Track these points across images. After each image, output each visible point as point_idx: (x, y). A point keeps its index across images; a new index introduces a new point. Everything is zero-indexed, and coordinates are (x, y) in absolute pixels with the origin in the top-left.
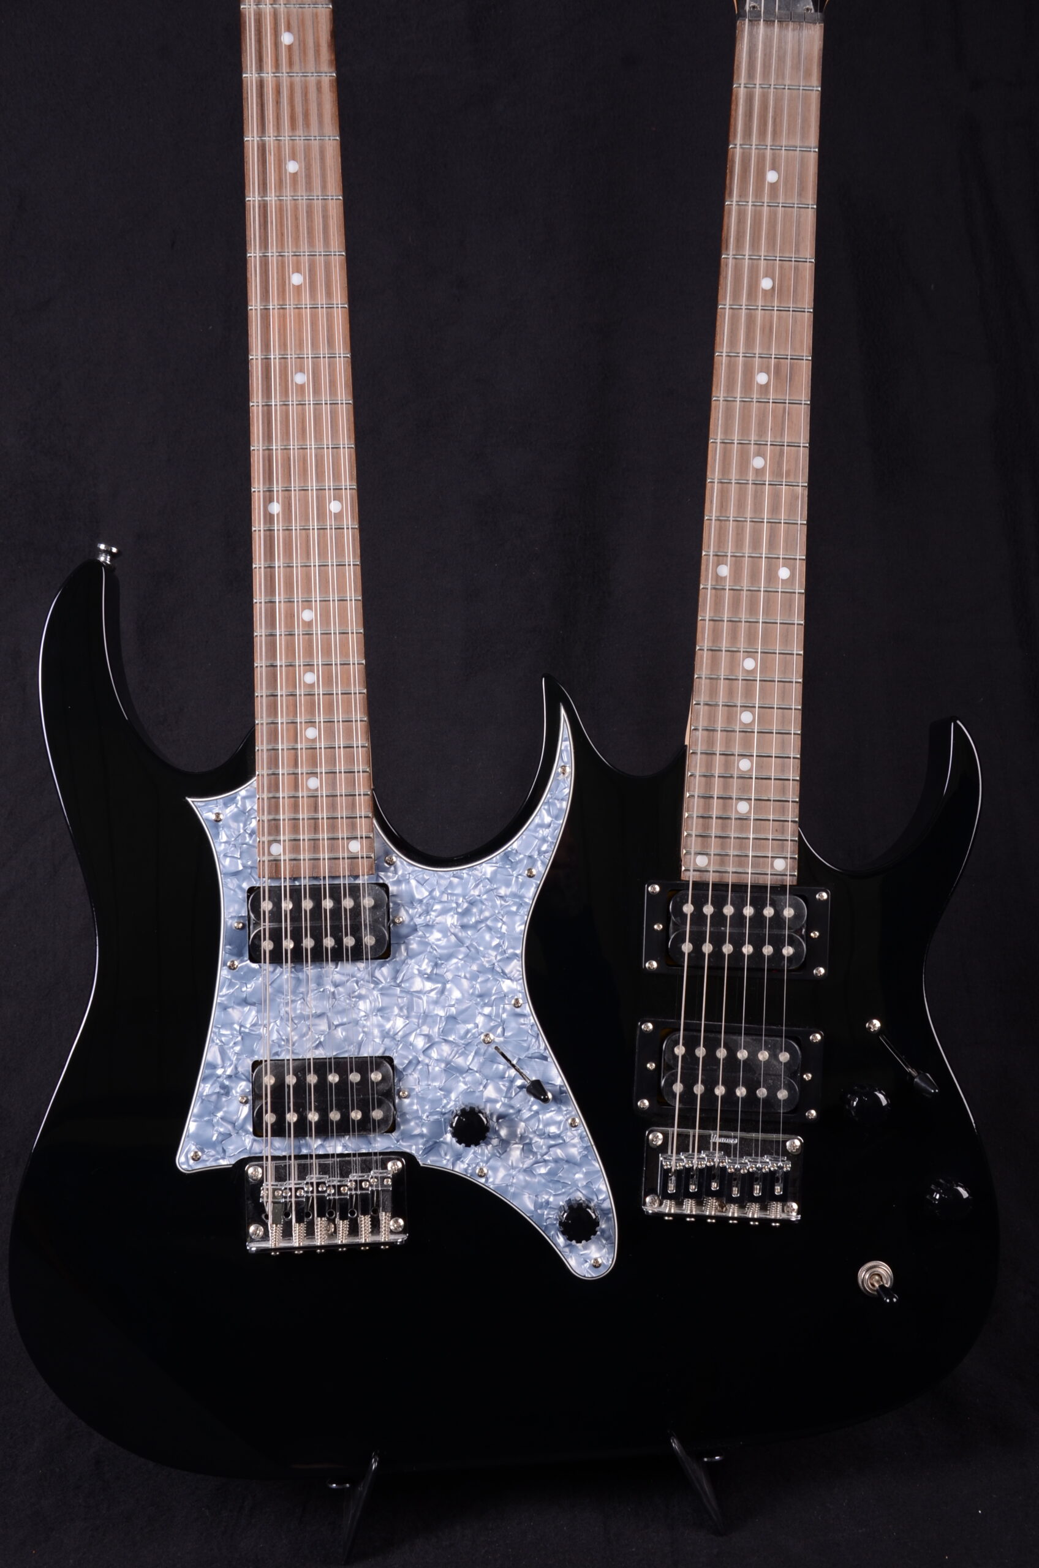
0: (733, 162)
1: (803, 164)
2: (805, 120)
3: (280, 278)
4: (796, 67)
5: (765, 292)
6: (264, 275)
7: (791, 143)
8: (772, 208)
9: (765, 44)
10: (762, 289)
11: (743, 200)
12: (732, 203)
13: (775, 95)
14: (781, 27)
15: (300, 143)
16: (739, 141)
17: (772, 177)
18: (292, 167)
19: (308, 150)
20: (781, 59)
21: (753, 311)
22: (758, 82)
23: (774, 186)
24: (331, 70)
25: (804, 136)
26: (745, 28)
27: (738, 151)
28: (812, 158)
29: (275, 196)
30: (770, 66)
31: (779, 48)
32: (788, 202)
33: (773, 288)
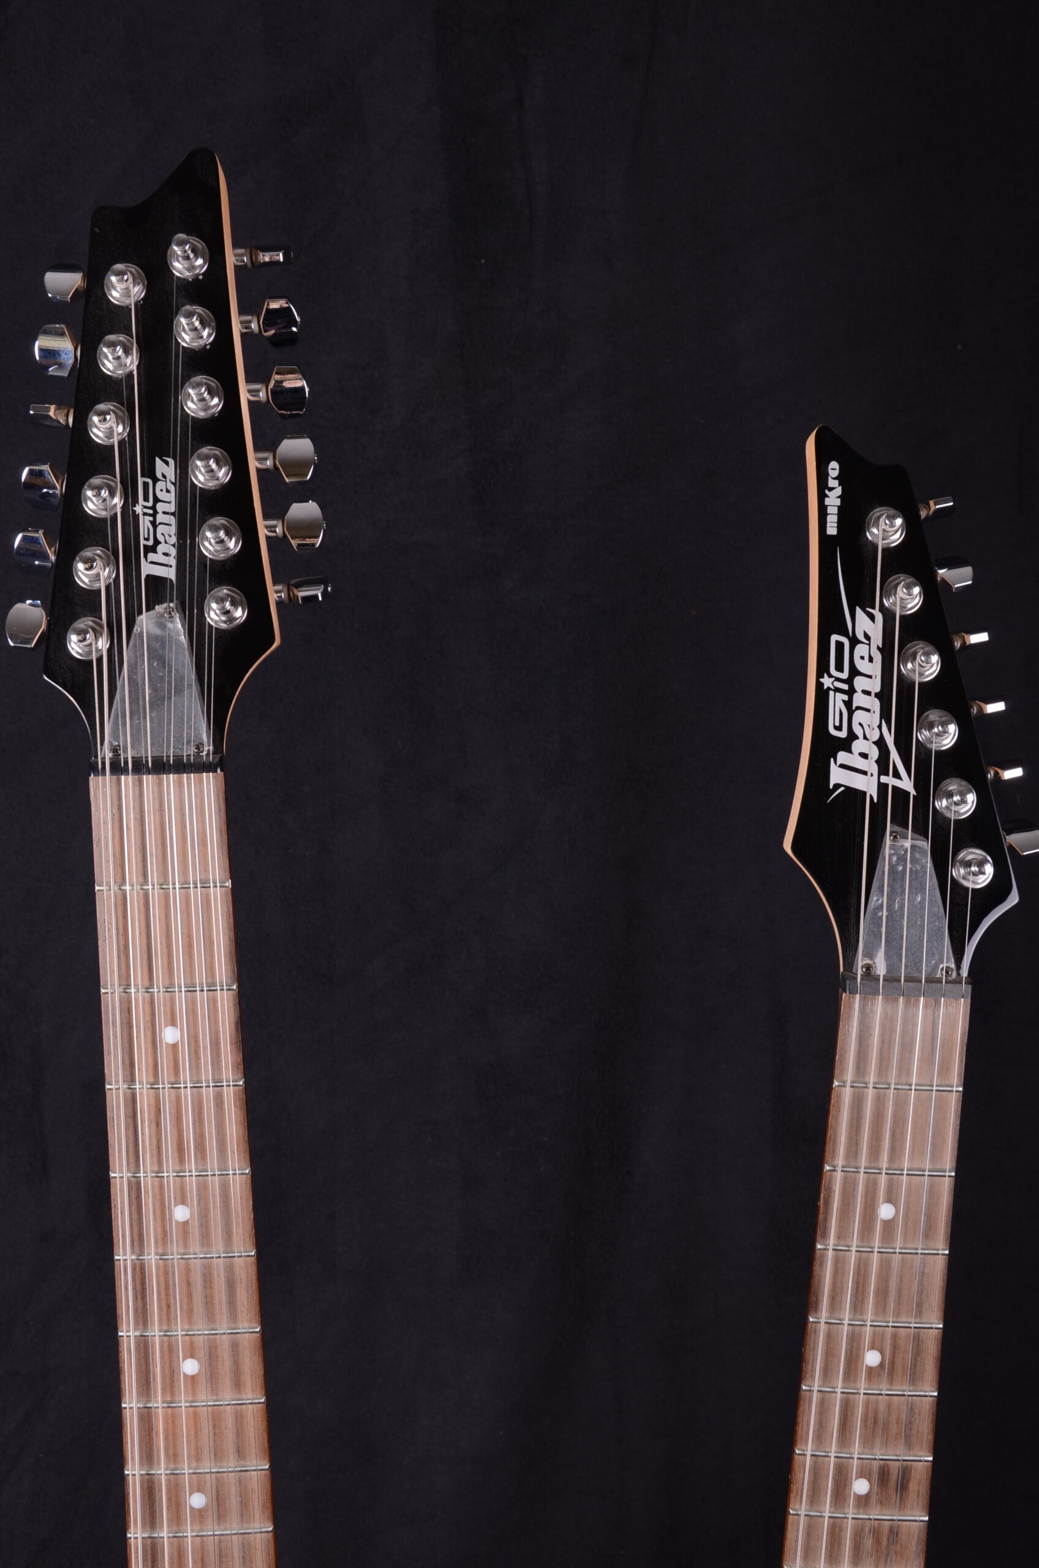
0: (829, 1190)
1: (933, 1193)
2: (938, 1134)
3: (167, 1365)
4: (928, 1059)
5: (870, 1370)
6: (143, 1362)
7: (916, 1165)
8: (884, 1255)
9: (883, 1026)
10: (866, 1366)
11: (842, 1243)
12: (828, 1246)
13: (897, 1098)
14: (907, 1003)
15: (192, 1183)
16: (840, 1161)
17: (886, 1211)
18: (181, 1213)
19: (203, 1189)
20: (907, 1047)
21: (850, 1396)
22: (872, 1078)
23: (888, 1225)
24: (236, 1077)
25: (936, 1155)
26: (853, 1007)
27: (839, 1176)
28: (946, 1186)
29: (156, 1254)
30: (889, 1059)
31: (904, 1032)
32: (908, 1246)
33: (882, 1365)
